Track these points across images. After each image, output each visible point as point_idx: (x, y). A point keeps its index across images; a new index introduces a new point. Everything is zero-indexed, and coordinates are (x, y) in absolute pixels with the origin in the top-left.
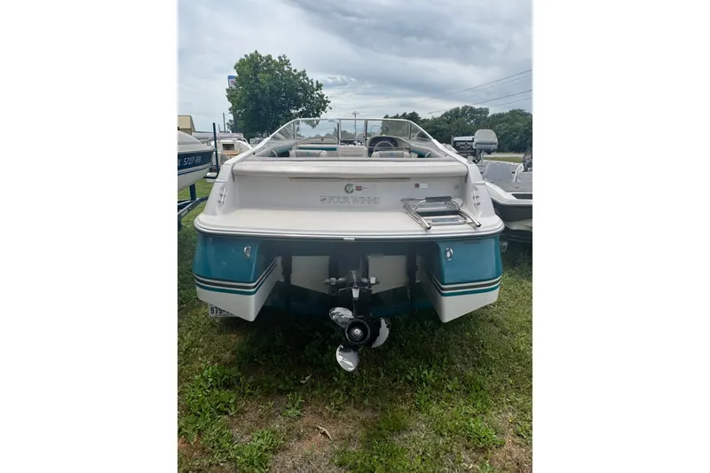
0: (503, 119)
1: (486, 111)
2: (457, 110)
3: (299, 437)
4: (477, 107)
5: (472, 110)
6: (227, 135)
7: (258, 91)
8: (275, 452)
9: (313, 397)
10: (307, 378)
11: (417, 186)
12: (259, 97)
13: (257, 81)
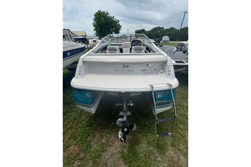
0: (168, 30)
1: (163, 28)
2: (155, 28)
3: (110, 146)
4: (161, 27)
5: (160, 27)
6: (95, 37)
7: (101, 23)
8: (103, 152)
9: (114, 130)
10: (113, 123)
11: (148, 65)
12: (102, 25)
13: (101, 20)
